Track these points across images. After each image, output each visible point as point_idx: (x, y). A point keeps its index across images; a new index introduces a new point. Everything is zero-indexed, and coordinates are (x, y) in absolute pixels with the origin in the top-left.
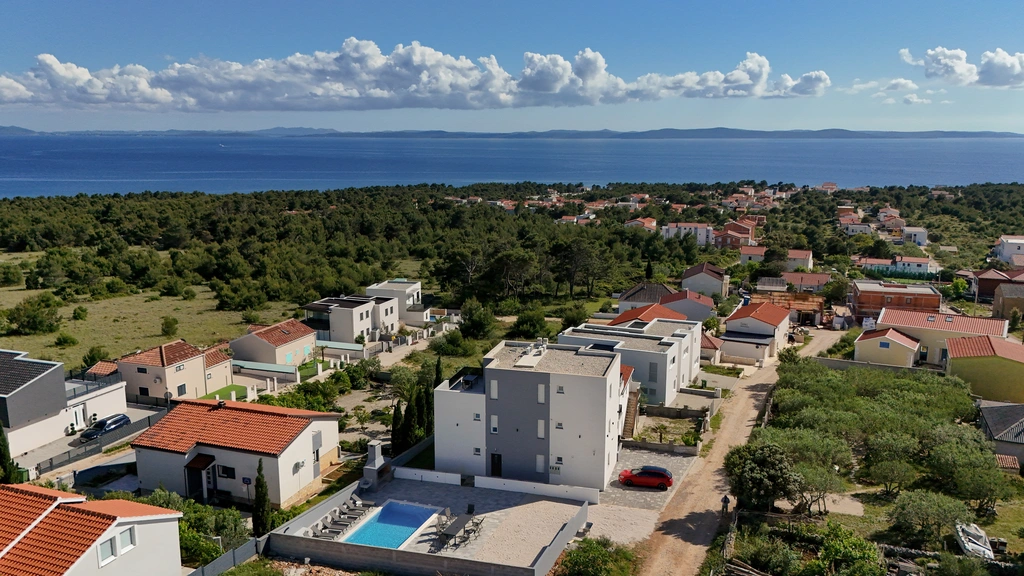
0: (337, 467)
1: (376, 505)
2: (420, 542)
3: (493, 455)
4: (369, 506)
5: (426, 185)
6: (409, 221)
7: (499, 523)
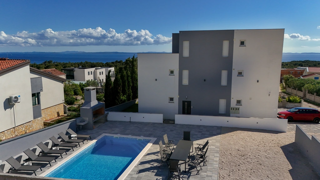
2: (141, 171)
3: (184, 102)
7: (216, 149)
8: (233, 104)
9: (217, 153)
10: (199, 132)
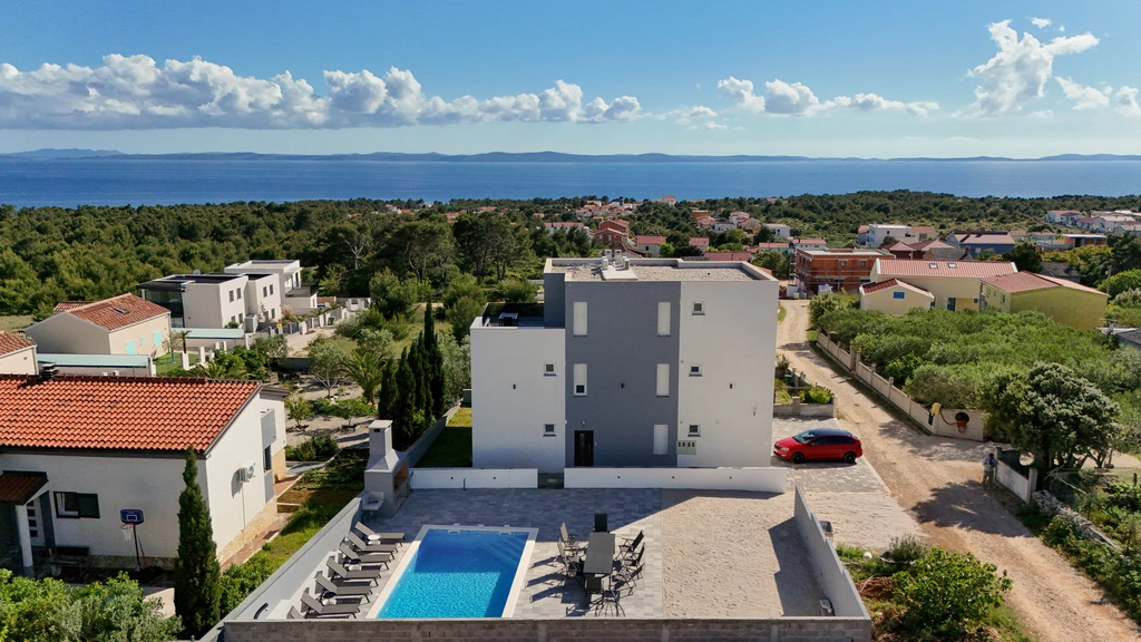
0: (291, 484)
1: (407, 539)
2: (536, 597)
3: (578, 433)
4: (394, 541)
5: (243, 203)
6: (241, 223)
7: (656, 543)
8: (683, 434)
9: (658, 551)
10: (620, 506)
